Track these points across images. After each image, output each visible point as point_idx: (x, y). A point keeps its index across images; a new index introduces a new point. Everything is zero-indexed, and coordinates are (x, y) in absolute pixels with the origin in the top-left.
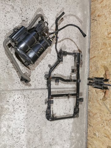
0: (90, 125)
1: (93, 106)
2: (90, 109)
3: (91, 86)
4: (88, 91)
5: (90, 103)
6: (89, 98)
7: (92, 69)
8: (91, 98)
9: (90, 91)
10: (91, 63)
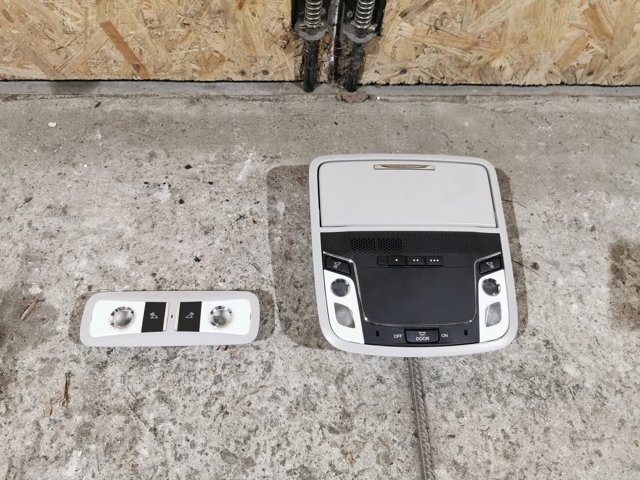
1: (524, 40)
2: (546, 64)
3: (368, 58)
4: (402, 90)
5: (496, 64)
6: (464, 77)
7: (225, 54)
8: (460, 54)
9: (402, 65)
10: (171, 66)
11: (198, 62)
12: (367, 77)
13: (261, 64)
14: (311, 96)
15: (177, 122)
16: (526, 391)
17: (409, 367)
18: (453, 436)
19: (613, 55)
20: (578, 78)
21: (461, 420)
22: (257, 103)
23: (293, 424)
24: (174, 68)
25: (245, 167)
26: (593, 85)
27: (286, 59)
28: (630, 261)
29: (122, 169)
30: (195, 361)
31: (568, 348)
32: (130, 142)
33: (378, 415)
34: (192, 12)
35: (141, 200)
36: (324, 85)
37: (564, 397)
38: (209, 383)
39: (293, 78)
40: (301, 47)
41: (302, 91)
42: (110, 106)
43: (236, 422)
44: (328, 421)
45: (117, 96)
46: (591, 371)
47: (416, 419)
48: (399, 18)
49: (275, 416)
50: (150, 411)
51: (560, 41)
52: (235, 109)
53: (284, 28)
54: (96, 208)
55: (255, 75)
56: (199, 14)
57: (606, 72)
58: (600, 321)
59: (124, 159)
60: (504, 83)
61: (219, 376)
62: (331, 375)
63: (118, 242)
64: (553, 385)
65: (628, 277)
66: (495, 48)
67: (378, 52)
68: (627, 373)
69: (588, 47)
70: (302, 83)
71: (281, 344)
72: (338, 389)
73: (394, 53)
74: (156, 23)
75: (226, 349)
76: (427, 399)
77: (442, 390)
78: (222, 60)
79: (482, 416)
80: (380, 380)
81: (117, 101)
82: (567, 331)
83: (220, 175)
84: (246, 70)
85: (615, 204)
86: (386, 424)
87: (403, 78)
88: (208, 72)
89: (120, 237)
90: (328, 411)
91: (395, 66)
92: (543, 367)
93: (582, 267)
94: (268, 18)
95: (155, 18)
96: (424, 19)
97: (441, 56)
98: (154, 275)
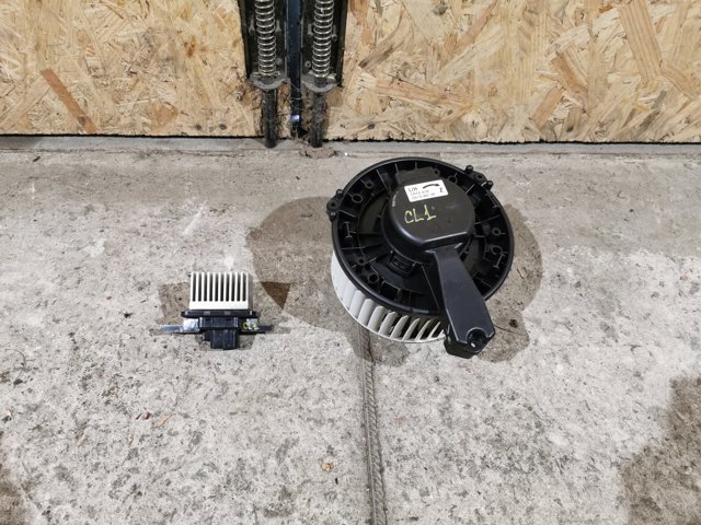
0: (648, 123)
2: (521, 119)
3: (332, 111)
4: (370, 146)
5: (469, 118)
6: (436, 133)
7: (177, 106)
8: (428, 108)
9: (368, 119)
10: (119, 119)
11: (148, 114)
12: (333, 132)
13: (218, 117)
14: (272, 152)
15: (122, 176)
16: (504, 463)
17: (366, 437)
18: (416, 519)
19: (590, 109)
20: (558, 135)
21: (426, 499)
22: (214, 158)
23: (219, 506)
24: (124, 121)
25: (193, 222)
26: (575, 142)
27: (244, 112)
28: (622, 318)
29: (54, 223)
30: (107, 432)
31: (553, 414)
32: (67, 195)
33: (325, 495)
34: (139, 60)
35: (69, 254)
36: (287, 141)
37: (549, 470)
38: (123, 458)
39: (253, 134)
40: (259, 98)
41: (264, 147)
42: (49, 161)
43: (150, 504)
44: (265, 502)
45: (59, 151)
46: (581, 440)
47: (371, 499)
48: (359, 68)
49: (198, 498)
50: (45, 490)
51: (532, 93)
52: (188, 164)
53: (238, 78)
54: (17, 262)
55: (212, 129)
56: (146, 61)
57: (587, 127)
58: (589, 383)
59: (57, 213)
60: (479, 141)
61: (135, 450)
62: (273, 447)
63: (36, 299)
64: (537, 456)
65: (621, 335)
66: (464, 102)
67: (342, 103)
68: (623, 442)
69: (562, 100)
70: (264, 139)
71: (215, 411)
72: (280, 463)
73: (358, 105)
74: (101, 71)
75: (147, 418)
76: (385, 473)
77: (404, 463)
78: (174, 113)
79: (451, 493)
80: (331, 451)
81: (58, 155)
82: (552, 394)
83: (163, 229)
84: (201, 124)
85: (603, 260)
86: (335, 506)
87: (371, 134)
88: (160, 125)
89: (38, 293)
90: (264, 491)
91: (361, 120)
92: (524, 435)
93: (568, 325)
94: (221, 67)
95: (100, 66)
96: (386, 69)
97: (409, 110)
98: (72, 334)
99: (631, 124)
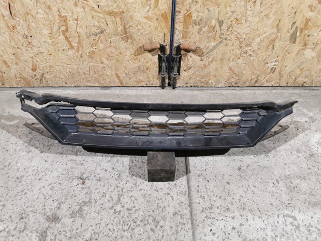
4: (187, 88)
11: (136, 82)
12: (177, 85)
19: (240, 79)
20: (233, 85)
22: (150, 92)
24: (131, 83)
26: (237, 87)
27: (157, 81)
36: (167, 87)
40: (161, 78)
41: (161, 89)
45: (116, 90)
48: (184, 71)
51: (225, 76)
53: (157, 74)
55: (150, 85)
57: (240, 83)
66: (209, 78)
67: (180, 79)
69: (233, 77)
73: (184, 79)
78: (142, 81)
84: (147, 84)
87: (187, 85)
91: (184, 82)
94: (153, 72)
96: (190, 72)
99: (252, 82)
